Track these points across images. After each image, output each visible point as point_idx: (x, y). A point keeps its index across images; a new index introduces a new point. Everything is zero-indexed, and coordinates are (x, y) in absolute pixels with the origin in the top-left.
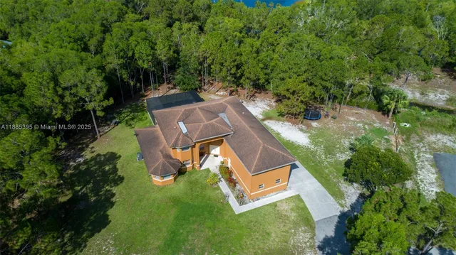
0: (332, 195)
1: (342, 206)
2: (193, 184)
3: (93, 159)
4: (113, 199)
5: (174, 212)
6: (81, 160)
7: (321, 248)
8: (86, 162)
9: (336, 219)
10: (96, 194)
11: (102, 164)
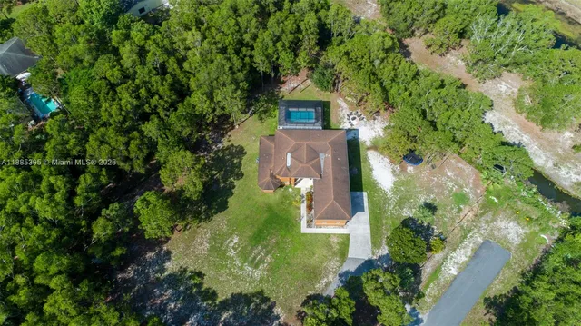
0: (372, 243)
1: (373, 254)
2: (285, 197)
3: (228, 148)
4: (233, 190)
5: (266, 216)
6: (220, 146)
7: (340, 275)
8: (223, 150)
9: (363, 262)
10: (224, 182)
11: (233, 155)
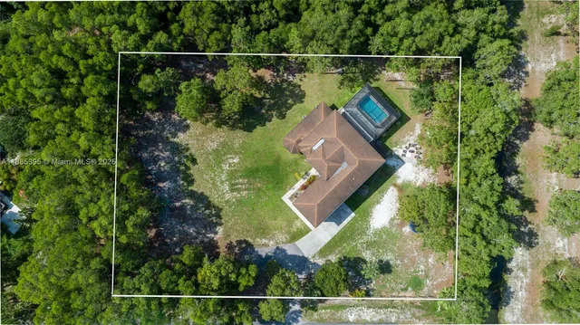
0: (320, 250)
1: (313, 257)
2: (296, 163)
3: (295, 86)
4: (267, 123)
5: (270, 163)
6: (291, 78)
7: (278, 248)
8: (290, 83)
9: (301, 255)
10: (267, 111)
11: (293, 95)
